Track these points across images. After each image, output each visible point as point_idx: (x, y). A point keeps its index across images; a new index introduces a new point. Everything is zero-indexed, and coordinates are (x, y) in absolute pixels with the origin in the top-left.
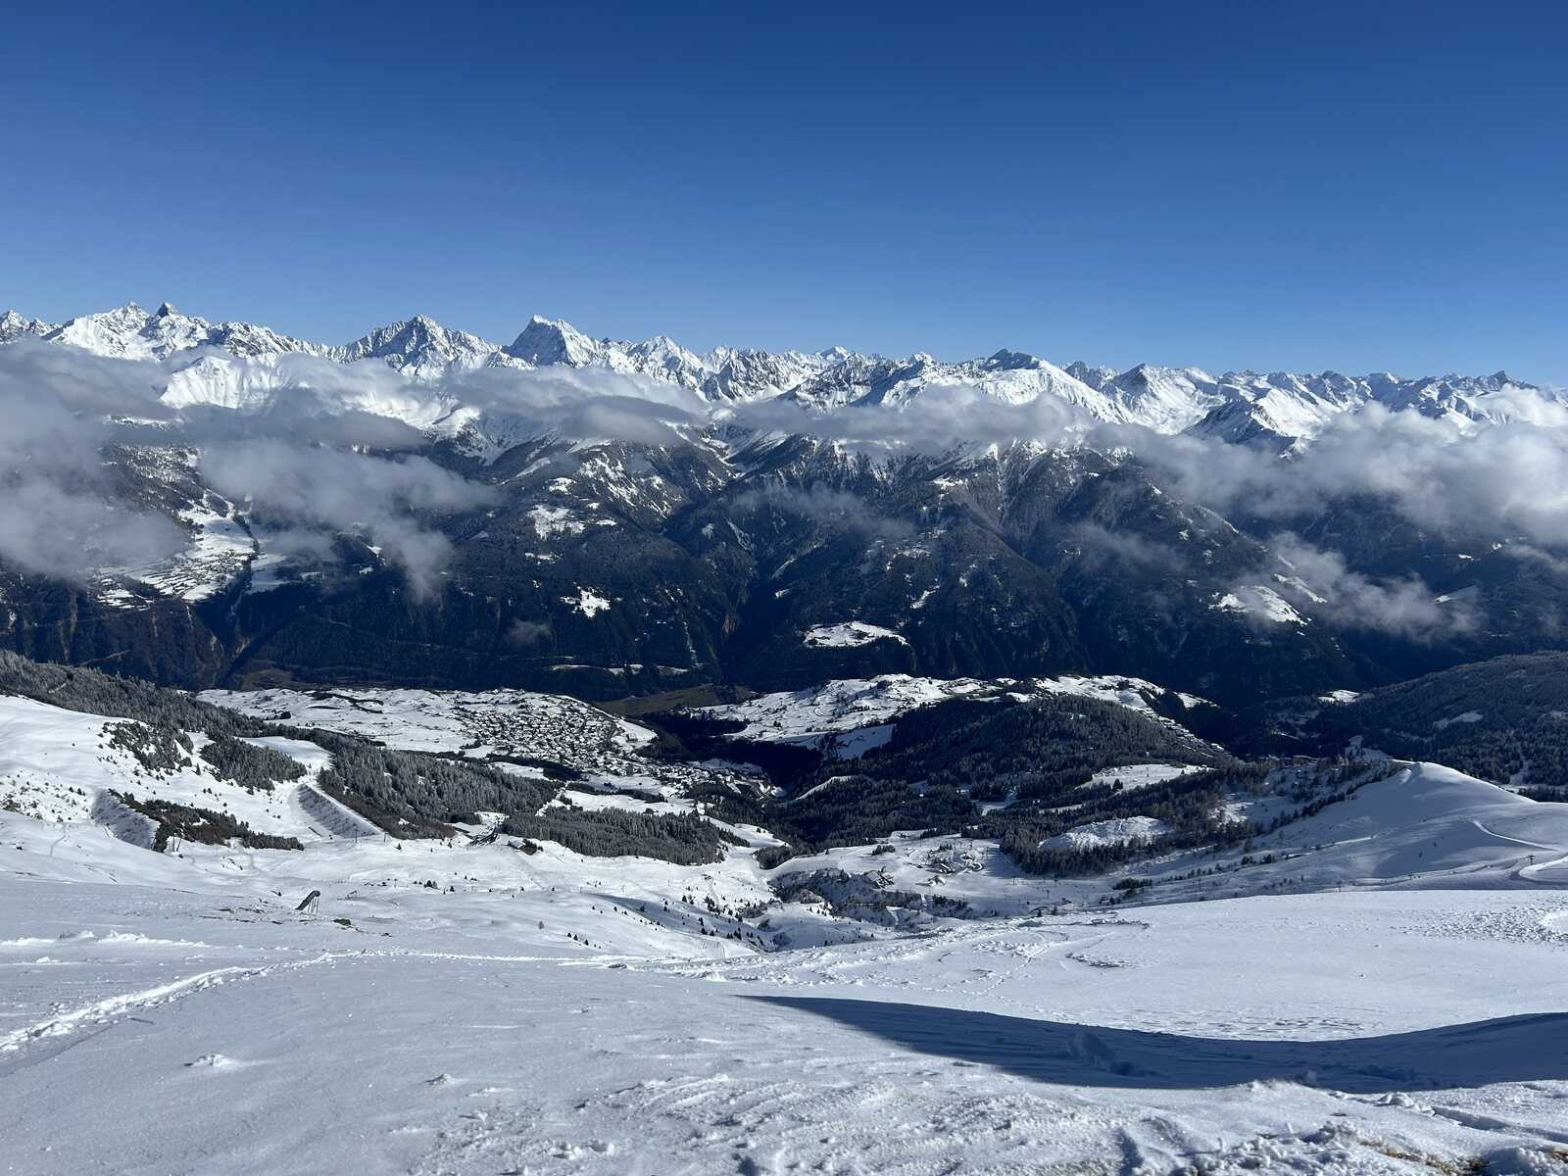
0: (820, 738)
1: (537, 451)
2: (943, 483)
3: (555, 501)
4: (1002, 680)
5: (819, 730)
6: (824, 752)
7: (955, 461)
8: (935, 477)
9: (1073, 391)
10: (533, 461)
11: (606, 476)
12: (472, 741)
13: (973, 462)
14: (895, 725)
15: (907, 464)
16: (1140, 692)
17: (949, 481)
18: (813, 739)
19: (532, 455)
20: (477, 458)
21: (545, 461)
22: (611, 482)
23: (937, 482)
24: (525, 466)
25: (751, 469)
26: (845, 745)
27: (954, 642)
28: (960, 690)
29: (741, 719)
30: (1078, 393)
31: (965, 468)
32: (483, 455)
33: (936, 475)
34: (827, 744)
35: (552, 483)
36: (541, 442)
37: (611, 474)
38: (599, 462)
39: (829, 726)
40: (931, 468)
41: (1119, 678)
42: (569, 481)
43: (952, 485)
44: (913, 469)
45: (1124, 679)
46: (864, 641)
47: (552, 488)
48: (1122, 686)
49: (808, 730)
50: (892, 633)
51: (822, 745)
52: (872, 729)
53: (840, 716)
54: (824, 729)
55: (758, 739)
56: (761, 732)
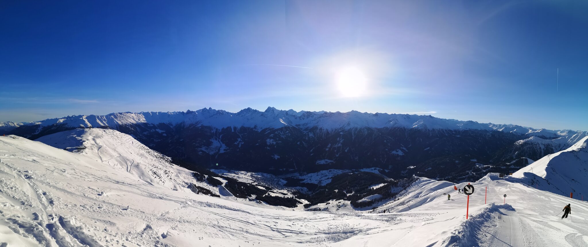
1: (268, 130)
3: (271, 138)
4: (353, 170)
5: (318, 180)
6: (319, 185)
7: (344, 129)
10: (267, 132)
11: (280, 134)
12: (253, 182)
14: (332, 179)
15: (335, 130)
18: (316, 183)
19: (267, 130)
20: (257, 131)
21: (269, 131)
22: (281, 135)
24: (266, 132)
25: (307, 132)
26: (323, 183)
28: (344, 172)
29: (303, 179)
32: (258, 130)
34: (319, 183)
35: (270, 135)
36: (269, 128)
37: (281, 134)
38: (279, 131)
39: (320, 179)
40: (340, 131)
41: (374, 168)
42: (273, 135)
45: (376, 168)
46: (327, 163)
47: (270, 136)
49: (316, 180)
50: (332, 161)
51: (318, 183)
52: (328, 180)
53: (322, 178)
54: (319, 180)
55: (307, 183)
56: (307, 181)
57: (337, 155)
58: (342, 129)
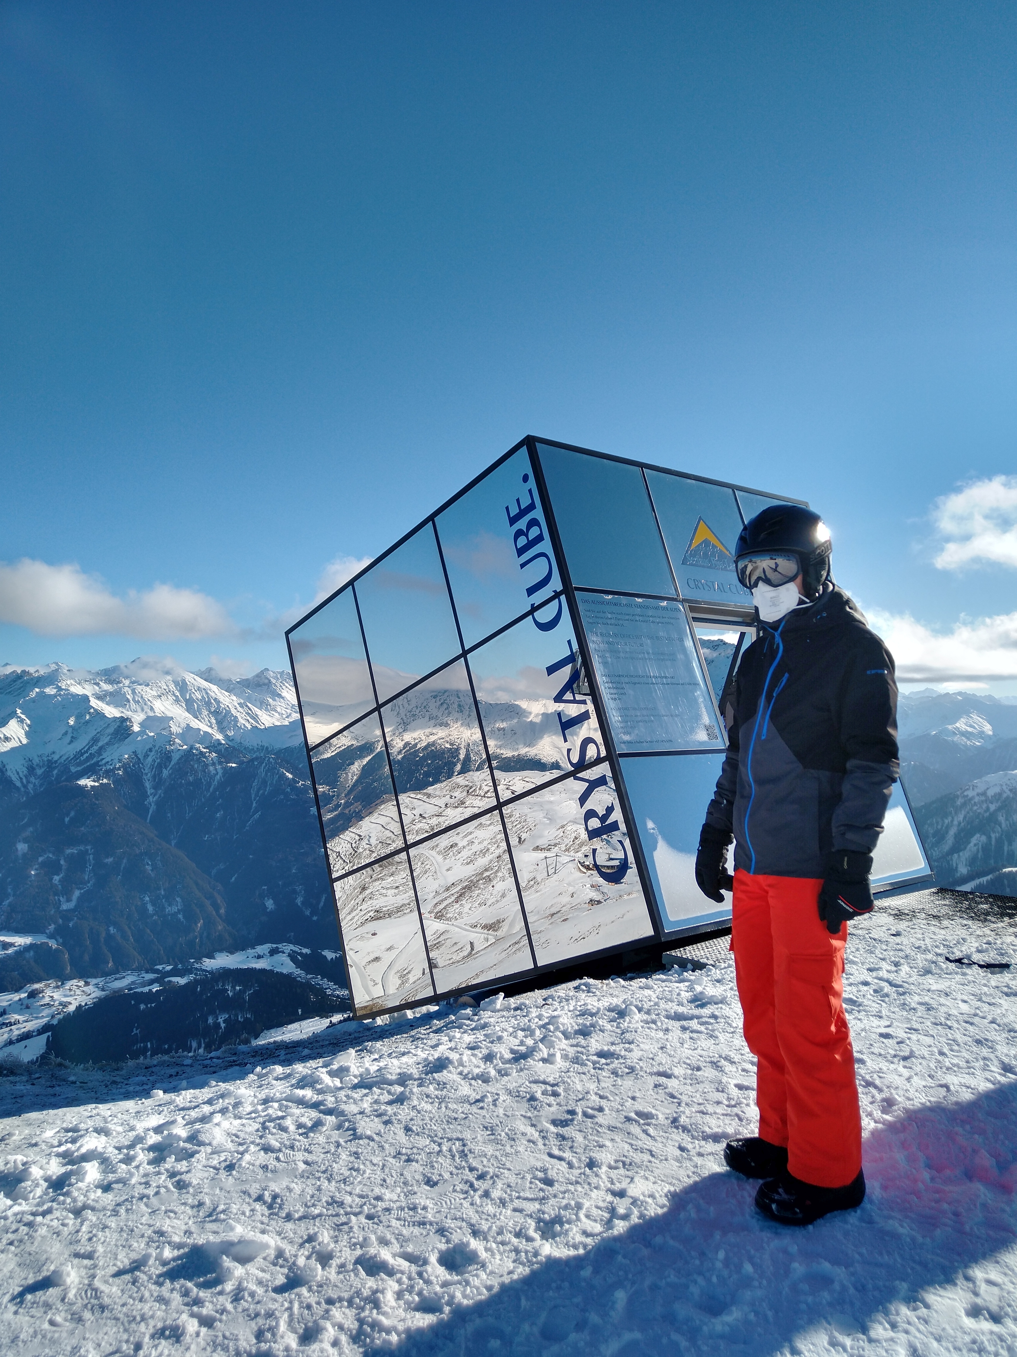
2: (87, 782)
4: (160, 967)
7: (99, 761)
8: (78, 779)
9: (207, 693)
13: (116, 761)
14: (49, 1033)
15: (49, 767)
16: (289, 955)
17: (94, 781)
23: (82, 782)
27: (110, 937)
28: (117, 985)
30: (213, 694)
31: (108, 767)
33: (80, 775)
40: (73, 769)
41: (269, 945)
43: (96, 784)
44: (55, 772)
45: (275, 946)
46: (10, 951)
48: (273, 952)
50: (41, 939)
52: (24, 1043)
57: (69, 900)
58: (88, 759)
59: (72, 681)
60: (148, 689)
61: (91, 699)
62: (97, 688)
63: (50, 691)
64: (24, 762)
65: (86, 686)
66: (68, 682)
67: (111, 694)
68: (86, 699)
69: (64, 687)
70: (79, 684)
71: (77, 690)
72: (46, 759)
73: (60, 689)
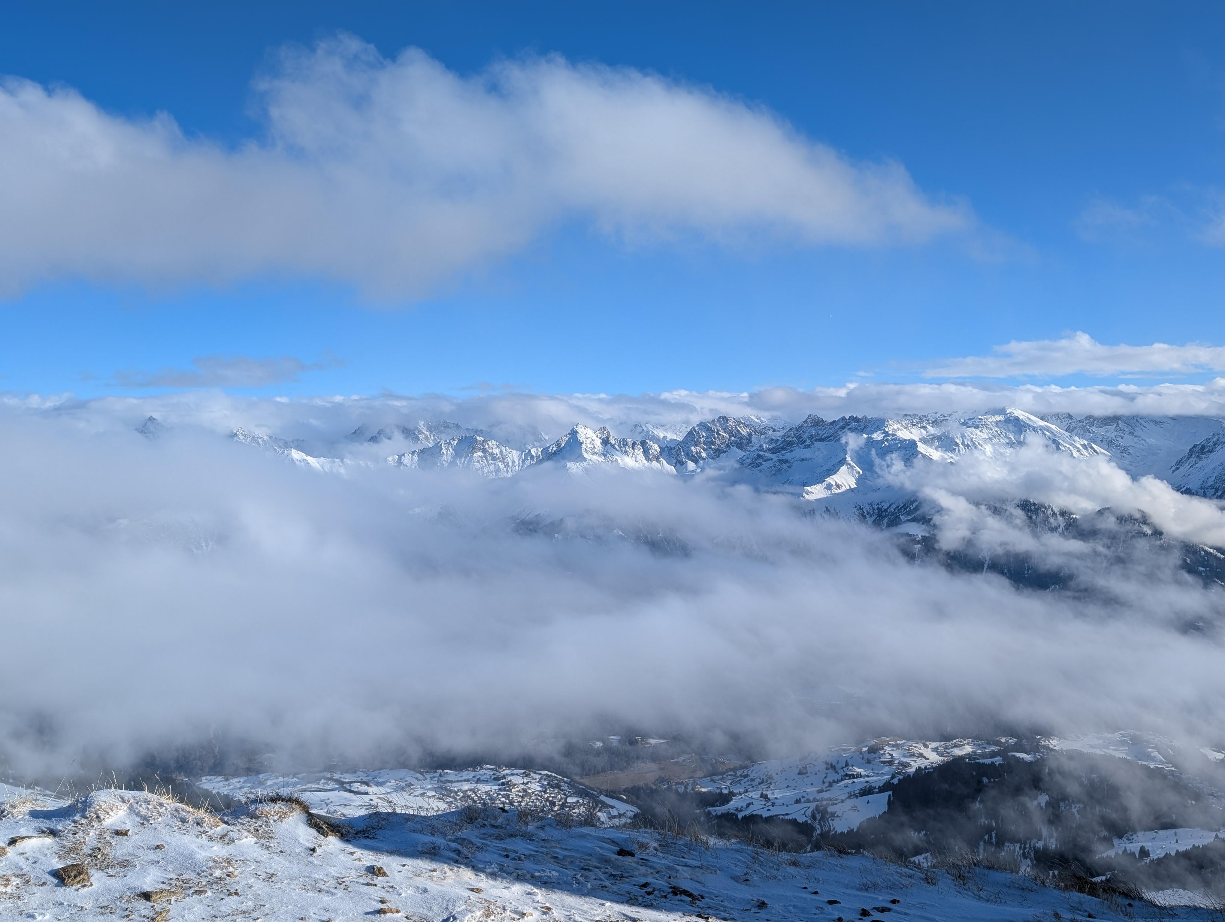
0: (811, 810)
5: (808, 801)
6: (816, 825)
14: (891, 793)
15: (879, 515)
18: (803, 811)
26: (838, 816)
28: (958, 752)
29: (725, 791)
34: (818, 817)
39: (819, 796)
40: (903, 518)
49: (798, 801)
51: (814, 817)
52: (866, 798)
53: (831, 785)
54: (815, 800)
55: (747, 813)
56: (748, 805)
59: (899, 425)
60: (978, 432)
61: (919, 444)
62: (924, 432)
63: (877, 436)
64: (855, 510)
65: (912, 430)
66: (895, 427)
67: (939, 438)
68: (913, 444)
69: (891, 432)
70: (906, 428)
71: (904, 434)
72: (876, 508)
73: (886, 434)
